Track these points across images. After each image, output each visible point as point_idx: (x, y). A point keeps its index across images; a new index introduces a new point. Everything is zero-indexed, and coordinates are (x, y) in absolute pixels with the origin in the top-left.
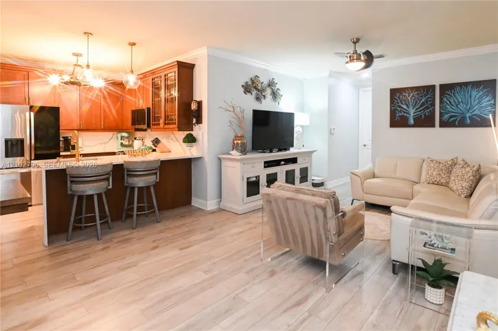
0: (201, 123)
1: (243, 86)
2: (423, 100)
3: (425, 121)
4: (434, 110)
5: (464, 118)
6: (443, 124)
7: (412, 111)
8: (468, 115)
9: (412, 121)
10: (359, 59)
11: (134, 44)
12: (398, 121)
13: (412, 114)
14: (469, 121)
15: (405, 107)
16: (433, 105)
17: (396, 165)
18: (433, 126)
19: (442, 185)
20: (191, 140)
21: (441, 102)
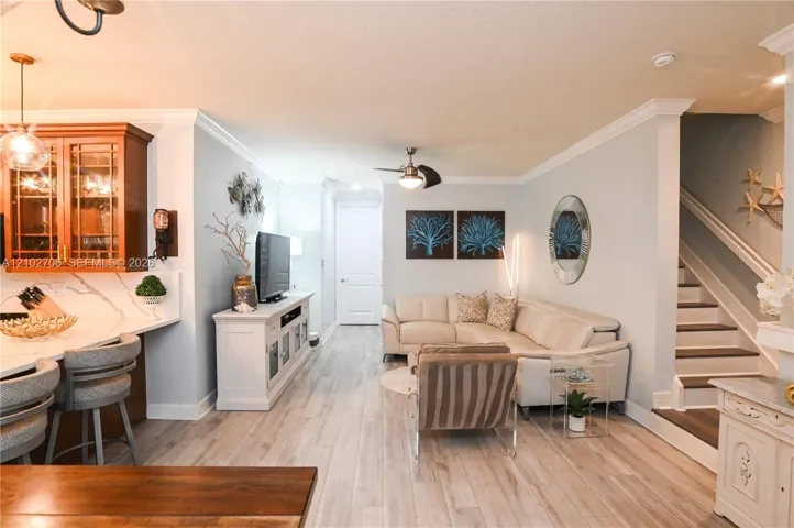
0: (175, 254)
1: (229, 189)
2: (443, 227)
3: (443, 252)
4: (452, 239)
5: (479, 249)
6: (462, 255)
7: (431, 240)
8: (483, 246)
9: (430, 252)
10: (415, 175)
11: (30, 61)
12: (415, 251)
13: (431, 244)
14: (484, 253)
15: (423, 234)
16: (452, 233)
17: (421, 305)
18: (451, 257)
19: (478, 322)
20: (153, 288)
21: (459, 231)
